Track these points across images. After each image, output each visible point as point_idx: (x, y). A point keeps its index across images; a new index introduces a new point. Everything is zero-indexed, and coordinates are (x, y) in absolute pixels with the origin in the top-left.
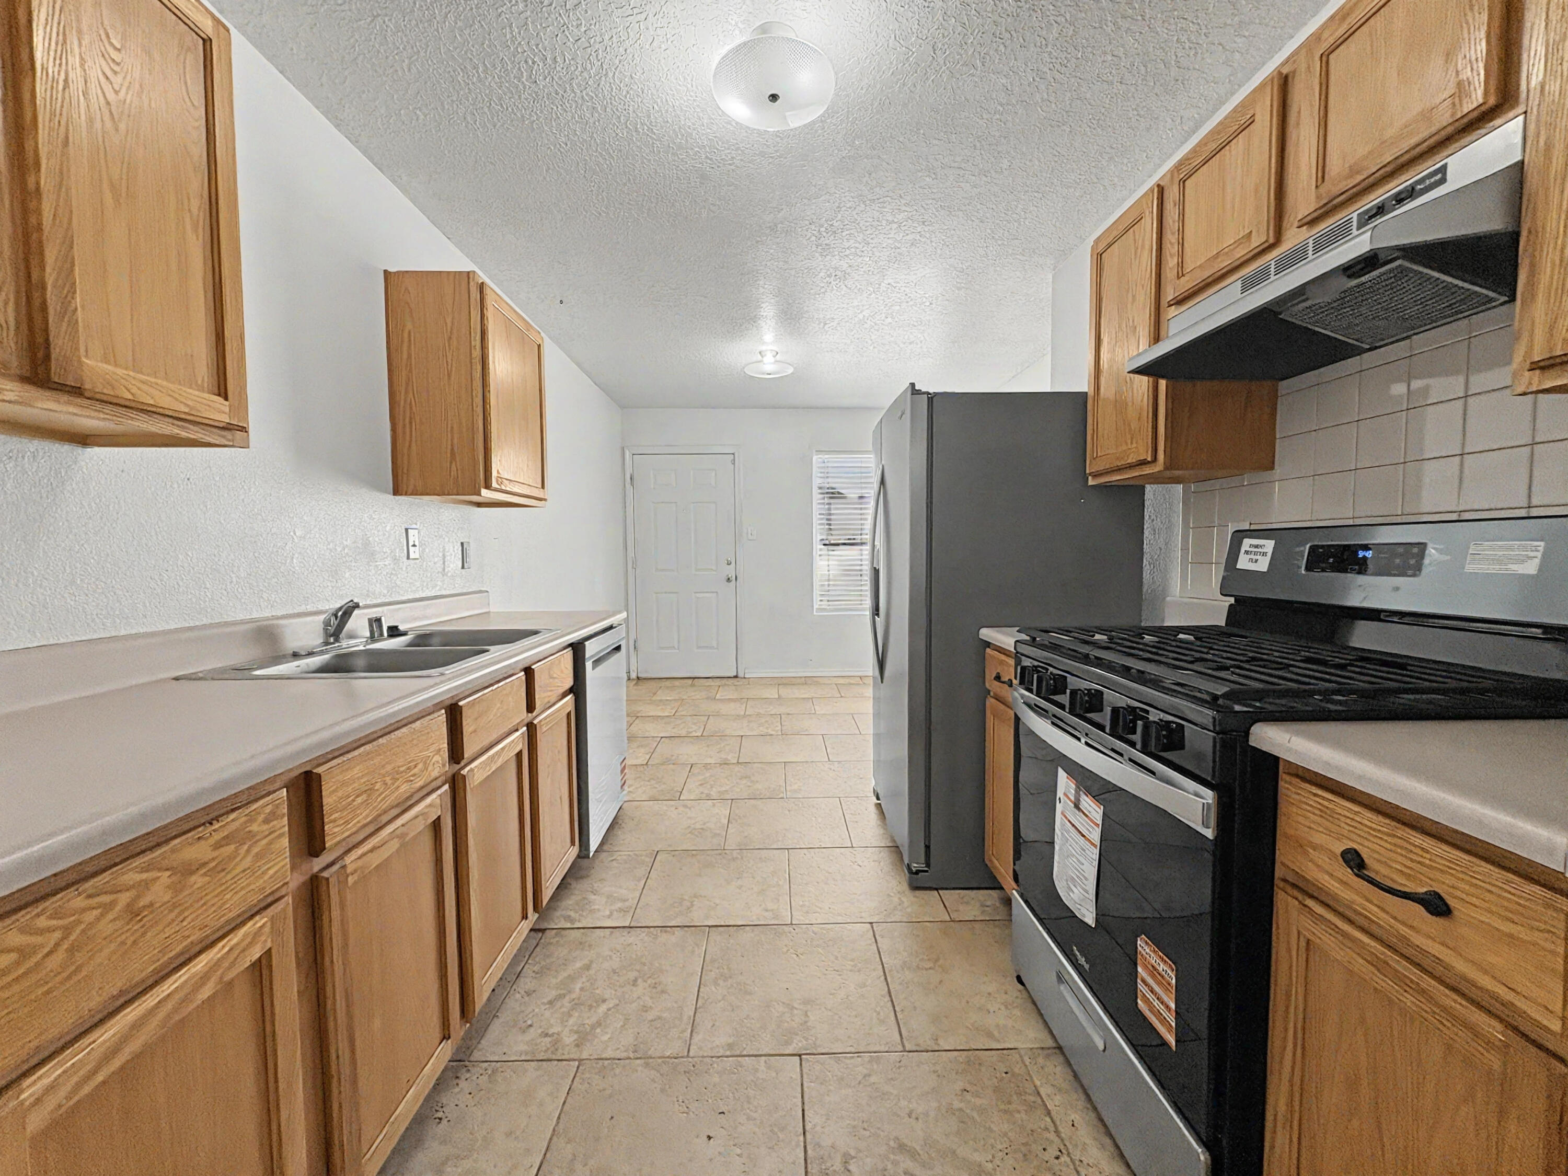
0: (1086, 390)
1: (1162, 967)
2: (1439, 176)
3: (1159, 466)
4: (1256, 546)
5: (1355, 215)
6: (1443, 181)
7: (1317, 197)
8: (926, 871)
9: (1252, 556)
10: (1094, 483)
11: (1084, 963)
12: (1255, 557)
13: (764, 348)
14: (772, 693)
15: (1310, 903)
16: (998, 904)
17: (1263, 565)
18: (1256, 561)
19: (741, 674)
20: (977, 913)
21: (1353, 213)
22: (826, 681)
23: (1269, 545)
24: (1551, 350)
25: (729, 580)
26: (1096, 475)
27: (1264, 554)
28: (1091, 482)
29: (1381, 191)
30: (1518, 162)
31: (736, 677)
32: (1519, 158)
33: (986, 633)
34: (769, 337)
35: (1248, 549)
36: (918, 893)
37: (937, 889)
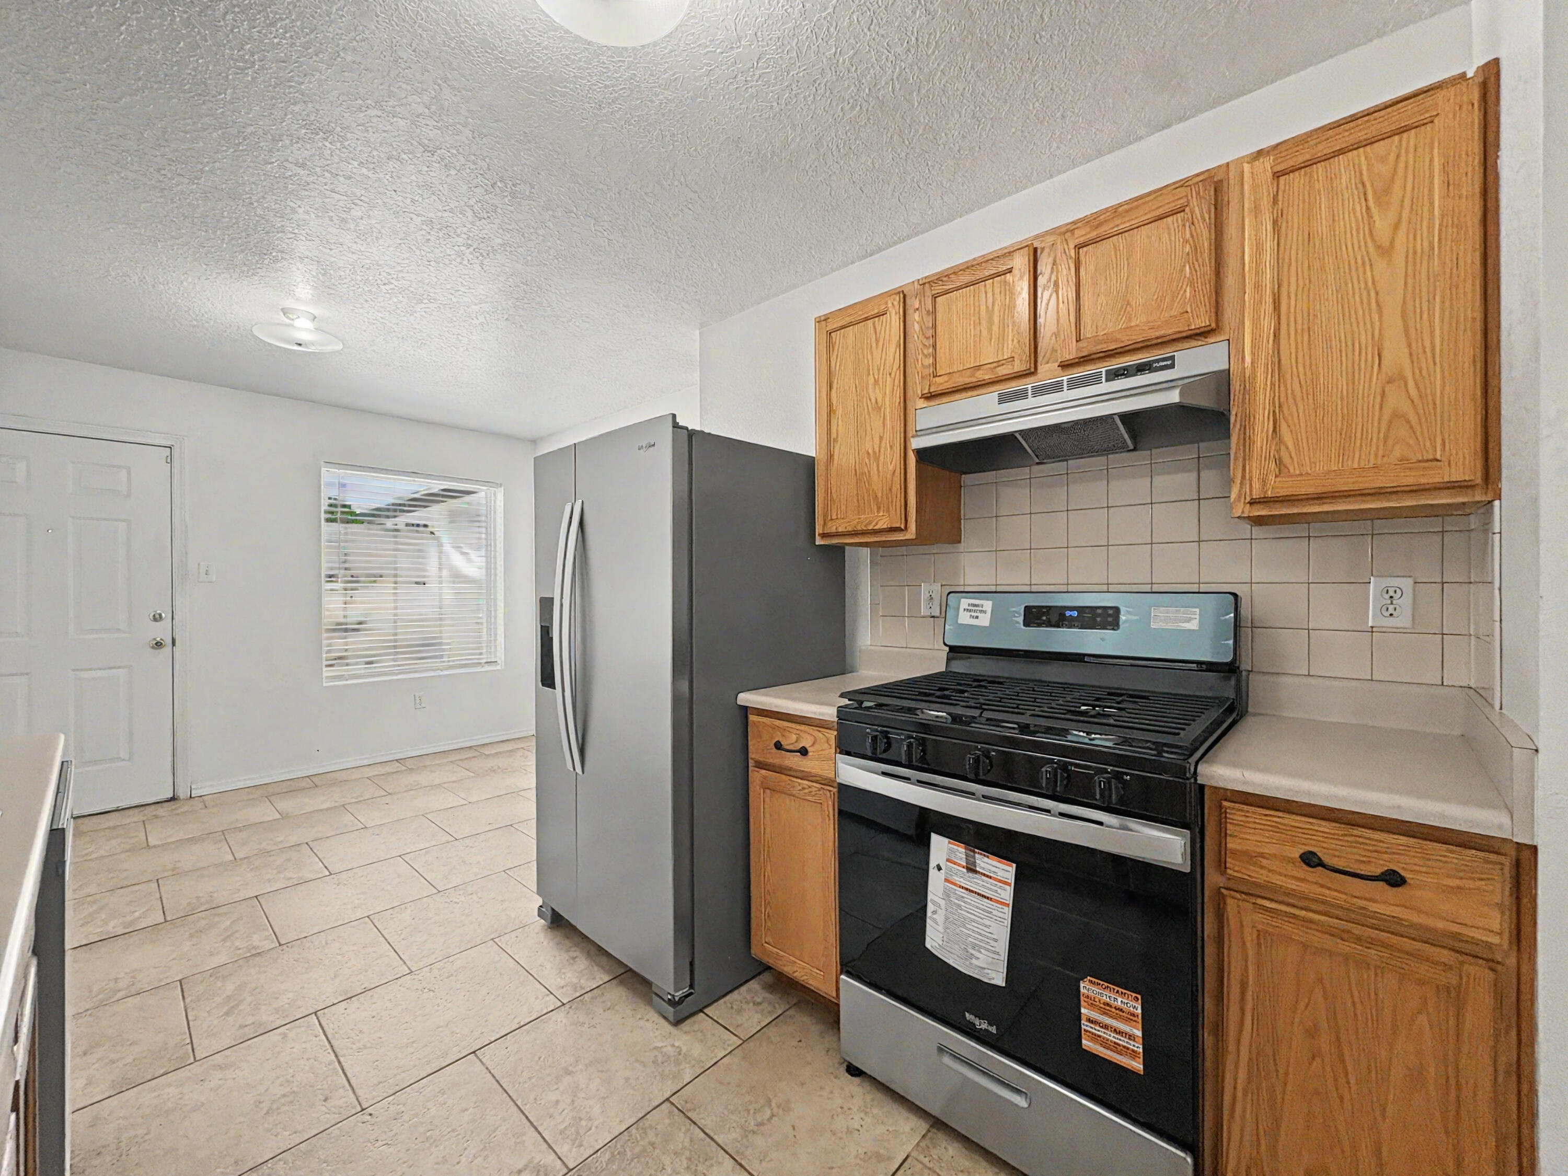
0: (813, 454)
1: (1119, 1002)
2: (1169, 363)
3: (911, 533)
4: (975, 605)
5: (1103, 370)
6: (1172, 366)
7: (1077, 349)
8: (691, 994)
9: (973, 614)
10: (822, 543)
11: (985, 1026)
12: (975, 614)
13: (289, 303)
14: (264, 812)
15: (1260, 901)
16: (767, 995)
17: (984, 620)
18: (977, 617)
19: (182, 793)
20: (757, 1017)
21: (1103, 368)
22: (356, 775)
23: (988, 605)
24: (1265, 492)
25: (159, 645)
26: (823, 536)
27: (985, 612)
28: (819, 541)
29: (1127, 358)
30: (1224, 371)
31: (173, 799)
32: (1226, 367)
33: (747, 698)
34: (304, 291)
35: (967, 607)
36: (686, 1026)
37: (701, 1011)
